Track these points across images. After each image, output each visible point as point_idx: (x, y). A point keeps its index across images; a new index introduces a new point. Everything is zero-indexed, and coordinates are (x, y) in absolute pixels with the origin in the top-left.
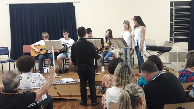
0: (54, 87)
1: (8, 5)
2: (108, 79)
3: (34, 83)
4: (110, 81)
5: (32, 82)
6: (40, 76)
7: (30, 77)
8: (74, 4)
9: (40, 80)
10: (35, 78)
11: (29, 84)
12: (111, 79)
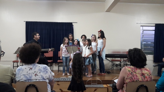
0: (57, 83)
1: (25, 22)
2: (128, 72)
3: (37, 75)
4: (131, 74)
5: (35, 73)
6: (46, 67)
7: (34, 68)
8: (73, 24)
9: (45, 72)
10: (40, 70)
11: (31, 76)
12: (131, 72)
